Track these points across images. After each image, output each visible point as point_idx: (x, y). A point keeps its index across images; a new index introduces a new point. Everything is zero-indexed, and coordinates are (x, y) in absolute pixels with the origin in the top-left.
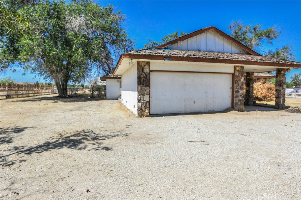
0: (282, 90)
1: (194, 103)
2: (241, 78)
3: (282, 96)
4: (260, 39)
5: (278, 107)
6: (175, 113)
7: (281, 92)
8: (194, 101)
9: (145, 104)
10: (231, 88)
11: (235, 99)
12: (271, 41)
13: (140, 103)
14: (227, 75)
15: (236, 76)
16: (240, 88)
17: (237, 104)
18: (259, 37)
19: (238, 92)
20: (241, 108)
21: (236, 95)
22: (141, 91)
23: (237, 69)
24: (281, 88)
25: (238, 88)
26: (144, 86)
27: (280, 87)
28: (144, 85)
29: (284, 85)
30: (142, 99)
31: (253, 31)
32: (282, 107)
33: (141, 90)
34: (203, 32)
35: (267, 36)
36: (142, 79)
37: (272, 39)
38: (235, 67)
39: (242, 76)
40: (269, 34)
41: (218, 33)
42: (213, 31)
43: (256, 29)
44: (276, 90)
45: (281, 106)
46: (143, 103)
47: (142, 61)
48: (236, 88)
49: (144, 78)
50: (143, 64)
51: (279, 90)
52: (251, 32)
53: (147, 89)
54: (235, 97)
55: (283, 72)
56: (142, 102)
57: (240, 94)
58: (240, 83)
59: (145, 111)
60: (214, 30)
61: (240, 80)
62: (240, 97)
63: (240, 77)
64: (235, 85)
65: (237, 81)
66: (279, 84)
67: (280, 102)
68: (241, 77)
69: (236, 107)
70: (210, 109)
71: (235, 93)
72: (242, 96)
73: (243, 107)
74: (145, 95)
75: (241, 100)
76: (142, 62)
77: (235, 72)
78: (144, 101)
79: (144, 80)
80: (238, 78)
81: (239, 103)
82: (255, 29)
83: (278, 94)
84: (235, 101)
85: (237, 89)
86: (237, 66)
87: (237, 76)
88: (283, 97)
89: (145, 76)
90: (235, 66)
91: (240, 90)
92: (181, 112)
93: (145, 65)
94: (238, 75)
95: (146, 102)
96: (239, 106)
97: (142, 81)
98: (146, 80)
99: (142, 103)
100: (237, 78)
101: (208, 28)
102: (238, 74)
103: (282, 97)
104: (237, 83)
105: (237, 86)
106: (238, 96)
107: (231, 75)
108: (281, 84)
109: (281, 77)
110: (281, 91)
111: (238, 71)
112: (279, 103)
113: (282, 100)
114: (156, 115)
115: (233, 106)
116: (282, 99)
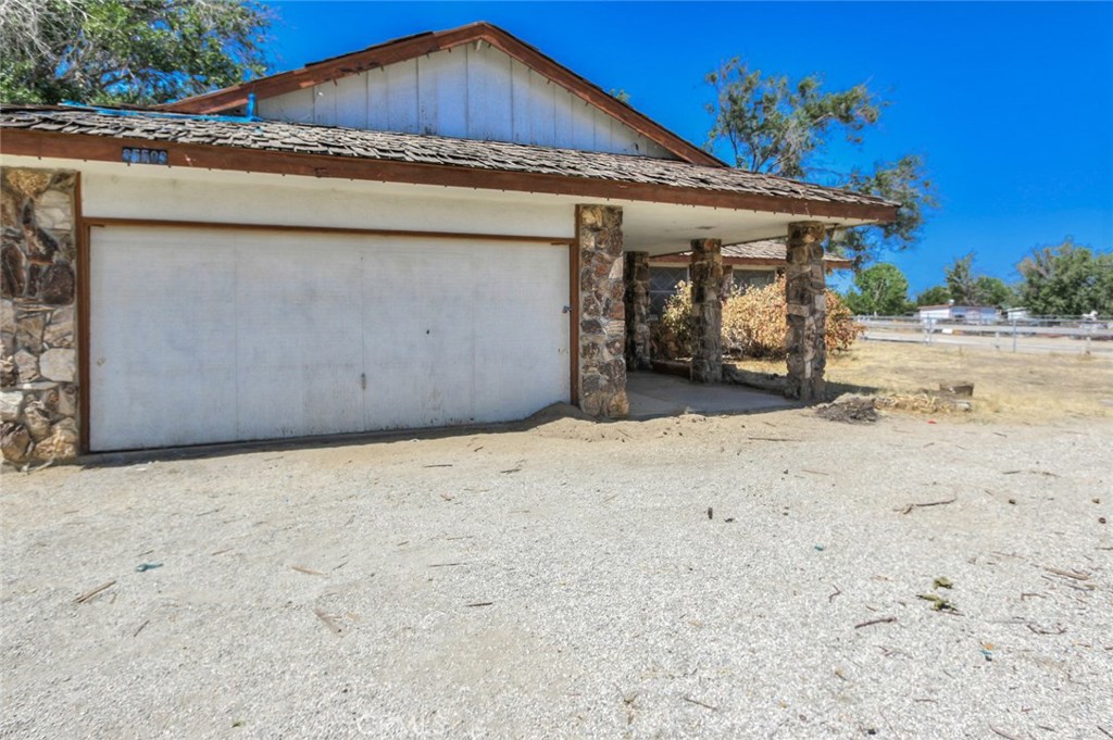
0: (811, 318)
1: (364, 388)
2: (611, 263)
3: (811, 343)
4: (820, 124)
5: (795, 394)
6: (247, 436)
7: (803, 325)
8: (363, 376)
9: (45, 396)
10: (565, 312)
11: (582, 362)
12: (858, 135)
13: (13, 391)
14: (547, 247)
15: (585, 252)
16: (605, 310)
17: (592, 384)
18: (814, 117)
19: (593, 327)
20: (613, 402)
21: (586, 342)
22: (19, 331)
23: (589, 218)
24: (805, 310)
25: (596, 311)
26: (35, 302)
27: (803, 303)
28: (39, 295)
29: (817, 297)
30: (26, 370)
31: (796, 96)
32: (812, 393)
33: (18, 321)
34: (437, 49)
35: (841, 117)
36: (24, 262)
37: (861, 127)
38: (579, 210)
39: (614, 252)
40: (848, 109)
41: (517, 54)
42: (490, 45)
43: (807, 89)
44: (789, 317)
45: (806, 390)
46: (37, 394)
47: (24, 169)
48: (586, 310)
49: (35, 256)
50: (26, 185)
51: (797, 316)
52: (790, 101)
53: (57, 317)
54: (581, 351)
55: (809, 239)
56: (27, 386)
57: (606, 338)
58: (602, 284)
59: (50, 433)
60: (494, 41)
61: (603, 272)
62: (606, 350)
63: (602, 259)
64: (583, 295)
65: (590, 278)
66: (797, 292)
67: (803, 371)
68: (607, 256)
69: (589, 400)
70: (452, 411)
71: (581, 333)
72: (617, 345)
73: (619, 399)
74: (43, 351)
75: (608, 364)
76: (20, 172)
77: (581, 232)
78: (38, 381)
79: (34, 271)
80: (594, 261)
81: (603, 380)
82: (803, 90)
83: (797, 336)
84: (581, 372)
85: (589, 314)
86: (586, 207)
87: (589, 255)
88: (815, 347)
89: (42, 249)
90: (578, 206)
91: (603, 320)
92: (288, 435)
93: (42, 187)
94: (596, 248)
95: (56, 390)
96: (605, 395)
97: (25, 275)
98: (50, 268)
99: (26, 394)
100: (589, 261)
101: (462, 31)
102: (592, 244)
103: (810, 349)
104: (591, 285)
105: (588, 301)
106: (594, 345)
107: (564, 250)
108: (804, 290)
109: (805, 259)
110: (807, 323)
111: (594, 229)
112: (799, 374)
113: (811, 360)
114: (120, 455)
115: (577, 394)
116: (809, 356)
